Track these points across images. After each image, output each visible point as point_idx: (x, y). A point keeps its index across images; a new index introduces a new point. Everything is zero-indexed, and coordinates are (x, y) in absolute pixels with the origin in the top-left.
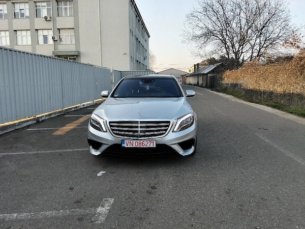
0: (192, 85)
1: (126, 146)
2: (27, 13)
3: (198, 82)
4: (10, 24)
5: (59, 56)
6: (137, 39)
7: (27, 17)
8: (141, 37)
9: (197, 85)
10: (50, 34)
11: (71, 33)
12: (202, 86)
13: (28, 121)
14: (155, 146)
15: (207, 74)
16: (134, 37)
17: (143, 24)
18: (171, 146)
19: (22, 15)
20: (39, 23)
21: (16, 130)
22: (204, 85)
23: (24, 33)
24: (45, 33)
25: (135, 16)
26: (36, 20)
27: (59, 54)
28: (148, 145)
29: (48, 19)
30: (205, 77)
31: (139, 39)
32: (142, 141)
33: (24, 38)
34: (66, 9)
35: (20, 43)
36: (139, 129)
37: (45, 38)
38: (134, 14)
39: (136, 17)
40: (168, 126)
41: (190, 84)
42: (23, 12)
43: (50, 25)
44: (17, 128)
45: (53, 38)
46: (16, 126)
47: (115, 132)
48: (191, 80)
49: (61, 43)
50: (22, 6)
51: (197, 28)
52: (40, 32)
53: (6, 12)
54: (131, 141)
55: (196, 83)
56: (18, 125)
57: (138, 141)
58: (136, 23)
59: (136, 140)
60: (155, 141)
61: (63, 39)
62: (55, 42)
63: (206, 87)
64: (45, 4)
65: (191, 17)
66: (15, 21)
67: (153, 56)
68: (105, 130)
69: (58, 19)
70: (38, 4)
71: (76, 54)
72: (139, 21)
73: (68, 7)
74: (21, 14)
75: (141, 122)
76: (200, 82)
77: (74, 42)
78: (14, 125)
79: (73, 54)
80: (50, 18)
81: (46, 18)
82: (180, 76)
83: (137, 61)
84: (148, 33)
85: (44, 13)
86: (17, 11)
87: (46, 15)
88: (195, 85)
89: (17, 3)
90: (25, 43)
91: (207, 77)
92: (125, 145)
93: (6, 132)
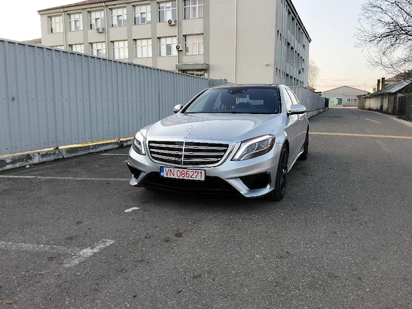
0: (372, 110)
1: (165, 176)
2: (149, 18)
3: (382, 107)
4: (130, 32)
5: (184, 71)
6: (289, 44)
7: (149, 23)
8: (296, 42)
9: (381, 110)
10: (174, 42)
11: (200, 40)
12: (386, 113)
13: (107, 144)
14: (203, 179)
15: (396, 93)
16: (283, 42)
17: (300, 23)
18: (227, 180)
19: (143, 20)
20: (162, 29)
21: (89, 153)
22: (390, 110)
23: (144, 42)
24: (169, 41)
25: (287, 13)
26: (159, 24)
27: (184, 68)
28: (194, 176)
29: (173, 23)
30: (392, 98)
31: (292, 45)
32: (185, 170)
33: (145, 49)
34: (194, 8)
35: (139, 55)
36: (183, 153)
37: (169, 48)
38: (285, 9)
39: (289, 13)
40: (225, 151)
41: (369, 109)
42: (144, 16)
43: (174, 31)
44: (91, 151)
45: (178, 48)
46: (89, 149)
47: (154, 155)
48: (373, 104)
49: (187, 54)
50: (143, 9)
51: (380, 25)
52: (163, 40)
53: (125, 17)
54: (172, 169)
55: (379, 107)
56: (92, 149)
57: (181, 170)
58: (289, 21)
59: (178, 168)
60: (203, 172)
61: (190, 50)
62: (180, 52)
63: (393, 114)
64: (169, 4)
65: (370, 8)
66: (134, 27)
67: (316, 69)
68: (144, 152)
69: (184, 22)
70: (161, 5)
71: (204, 67)
72: (293, 19)
73: (197, 6)
74: (142, 18)
75: (187, 144)
76: (385, 106)
77: (202, 53)
78: (88, 148)
79: (200, 67)
80: (175, 21)
81: (170, 22)
82: (355, 98)
83: (287, 75)
84: (307, 36)
85: (168, 16)
86: (138, 15)
87: (170, 18)
88: (377, 110)
89: (138, 5)
90: (145, 56)
91: (395, 98)
92: (164, 174)
93: (75, 155)
